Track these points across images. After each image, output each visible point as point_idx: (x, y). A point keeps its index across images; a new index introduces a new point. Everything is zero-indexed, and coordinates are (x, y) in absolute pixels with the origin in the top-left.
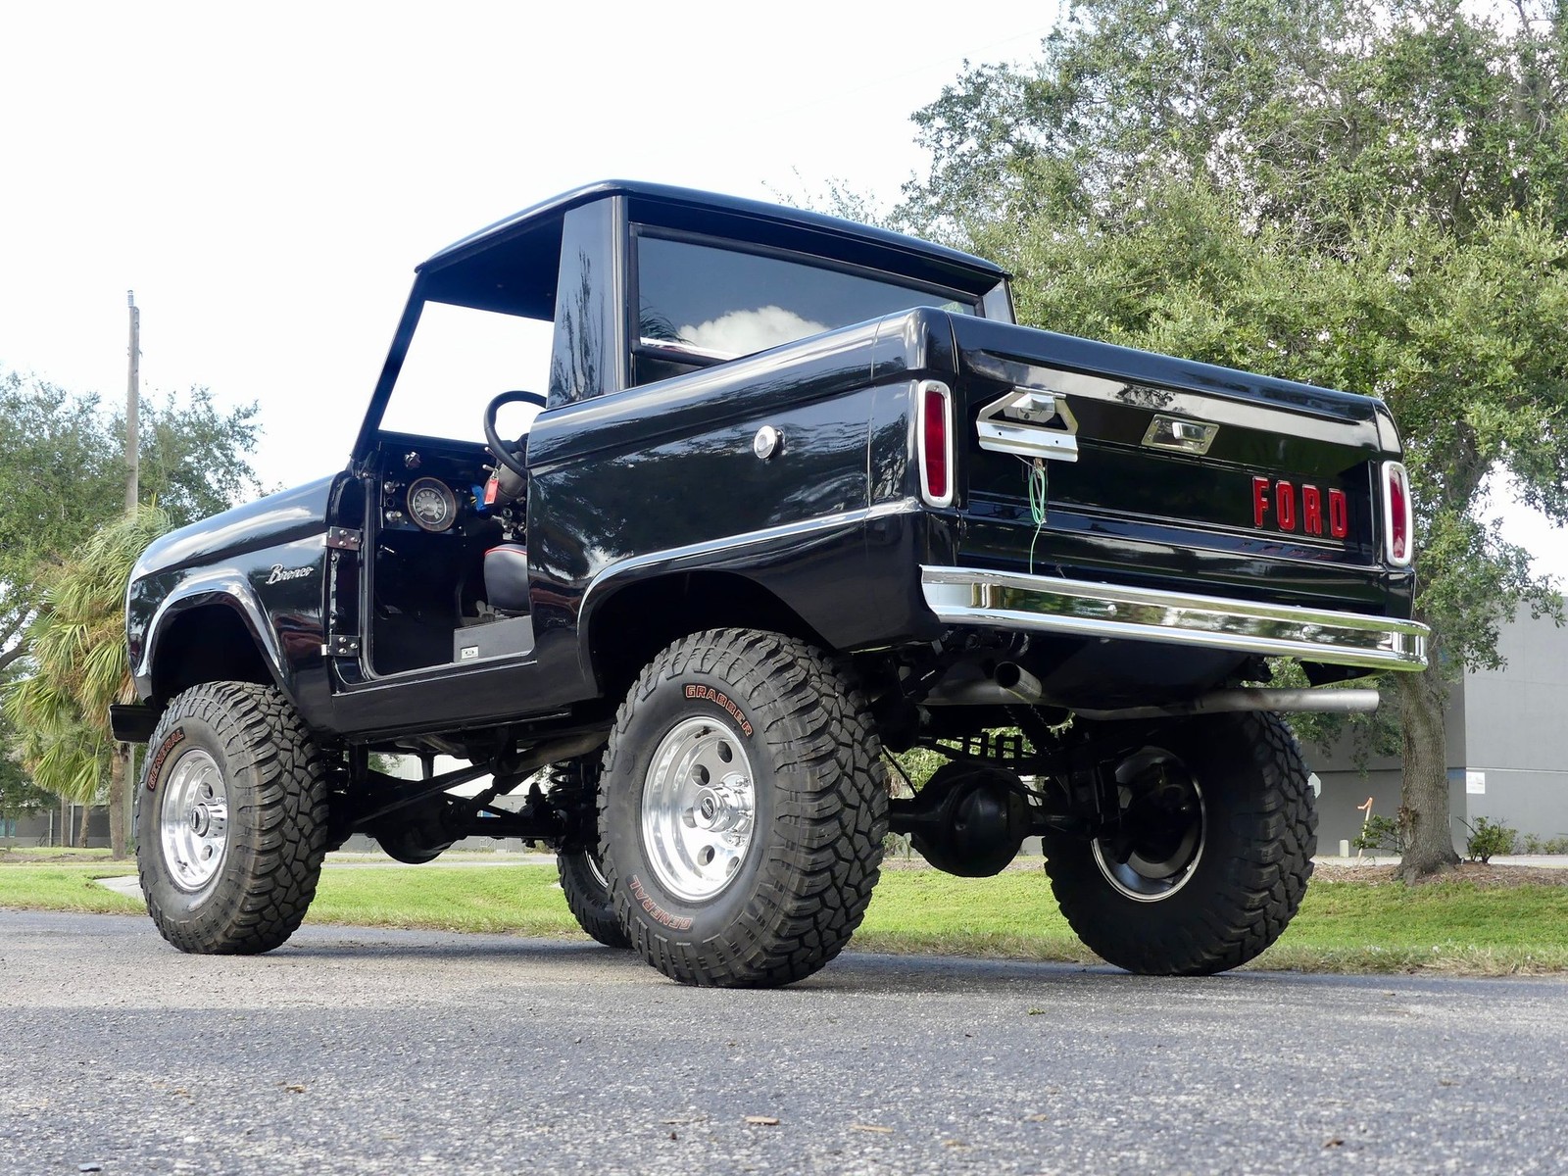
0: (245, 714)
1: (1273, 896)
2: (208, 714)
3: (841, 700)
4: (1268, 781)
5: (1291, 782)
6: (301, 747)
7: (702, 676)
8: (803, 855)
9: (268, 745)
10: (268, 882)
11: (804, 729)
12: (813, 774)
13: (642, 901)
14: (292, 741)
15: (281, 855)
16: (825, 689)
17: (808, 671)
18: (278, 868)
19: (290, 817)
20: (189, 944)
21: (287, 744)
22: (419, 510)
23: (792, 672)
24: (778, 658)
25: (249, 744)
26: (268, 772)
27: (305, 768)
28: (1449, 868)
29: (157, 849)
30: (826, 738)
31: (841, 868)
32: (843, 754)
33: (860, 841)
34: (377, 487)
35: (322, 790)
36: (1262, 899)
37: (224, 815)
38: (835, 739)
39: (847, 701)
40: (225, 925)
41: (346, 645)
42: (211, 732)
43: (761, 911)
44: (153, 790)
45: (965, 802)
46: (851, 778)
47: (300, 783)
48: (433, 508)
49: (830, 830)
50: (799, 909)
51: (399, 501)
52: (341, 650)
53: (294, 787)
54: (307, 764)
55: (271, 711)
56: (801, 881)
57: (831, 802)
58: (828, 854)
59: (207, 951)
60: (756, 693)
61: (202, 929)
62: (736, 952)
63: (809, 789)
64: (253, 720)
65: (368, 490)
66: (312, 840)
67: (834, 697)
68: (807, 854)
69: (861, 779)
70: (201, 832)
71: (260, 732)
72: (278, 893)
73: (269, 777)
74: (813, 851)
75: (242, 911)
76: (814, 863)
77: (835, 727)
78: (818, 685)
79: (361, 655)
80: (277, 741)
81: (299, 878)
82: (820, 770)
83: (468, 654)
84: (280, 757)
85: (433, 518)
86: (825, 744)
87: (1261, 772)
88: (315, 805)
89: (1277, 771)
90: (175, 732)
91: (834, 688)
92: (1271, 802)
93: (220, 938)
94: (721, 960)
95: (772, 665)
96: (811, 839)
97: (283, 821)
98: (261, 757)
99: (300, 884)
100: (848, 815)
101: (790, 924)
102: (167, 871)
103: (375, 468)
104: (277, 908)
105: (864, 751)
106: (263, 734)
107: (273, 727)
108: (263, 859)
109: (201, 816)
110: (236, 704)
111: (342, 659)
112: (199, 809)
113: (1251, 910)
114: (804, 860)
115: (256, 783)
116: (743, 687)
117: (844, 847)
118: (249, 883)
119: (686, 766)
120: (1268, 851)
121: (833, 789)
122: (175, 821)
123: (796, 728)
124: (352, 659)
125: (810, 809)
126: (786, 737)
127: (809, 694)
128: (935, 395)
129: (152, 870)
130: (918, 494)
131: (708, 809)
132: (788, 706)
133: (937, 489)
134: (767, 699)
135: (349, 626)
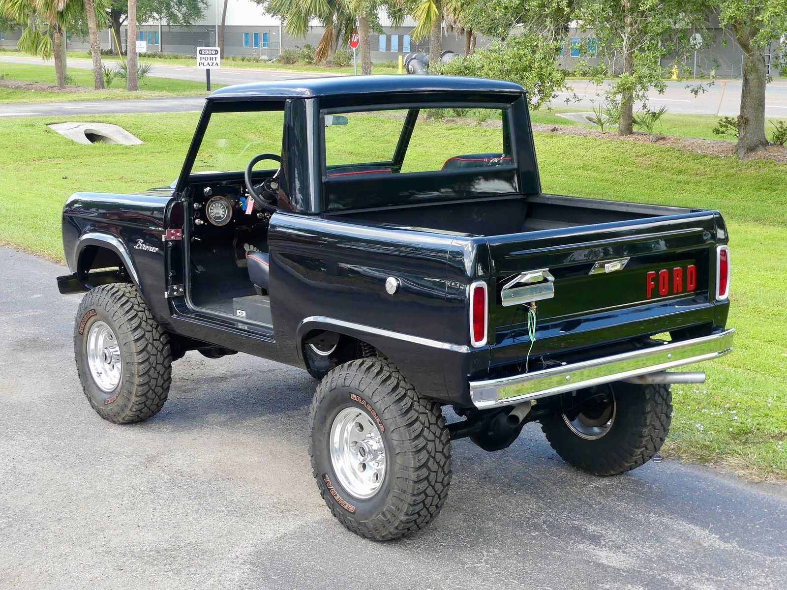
0: (127, 312)
1: (647, 449)
2: (108, 308)
3: (429, 414)
4: (648, 397)
5: (660, 394)
6: (156, 328)
7: (359, 392)
8: (409, 496)
9: (139, 330)
10: (143, 399)
11: (410, 436)
12: (414, 458)
13: (330, 489)
14: (151, 326)
15: (149, 386)
16: (422, 410)
17: (413, 399)
18: (149, 391)
19: (153, 367)
20: (105, 417)
21: (149, 328)
22: (212, 214)
23: (405, 401)
24: (397, 392)
25: (130, 329)
26: (141, 345)
27: (159, 340)
28: (763, 149)
29: (86, 364)
30: (421, 439)
31: (428, 501)
32: (430, 446)
33: (439, 487)
34: (190, 205)
35: (168, 350)
36: (641, 452)
37: (118, 353)
38: (426, 439)
39: (432, 413)
40: (123, 415)
41: (177, 291)
42: (110, 318)
43: (389, 517)
44: (82, 334)
45: (493, 420)
46: (434, 458)
47: (156, 348)
48: (219, 211)
49: (423, 486)
50: (407, 519)
51: (202, 214)
52: (175, 293)
53: (154, 351)
54: (160, 337)
55: (141, 309)
56: (408, 508)
57: (424, 472)
58: (423, 496)
59: (114, 422)
60: (386, 411)
61: (111, 414)
62: (376, 530)
63: (412, 466)
64: (132, 316)
65: (185, 208)
66: (165, 376)
67: (426, 413)
68: (412, 496)
69: (439, 457)
70: (108, 362)
72: (149, 403)
73: (141, 348)
74: (413, 495)
75: (131, 410)
76: (415, 501)
77: (426, 432)
78: (417, 408)
79: (185, 293)
80: (144, 327)
81: (159, 394)
82: (418, 457)
83: (240, 314)
84: (146, 336)
85: (220, 218)
86: (421, 442)
87: (645, 392)
88: (165, 358)
89: (653, 390)
90: (91, 310)
91: (425, 407)
92: (648, 408)
93: (121, 420)
94: (369, 531)
95: (395, 396)
96: (413, 490)
97: (149, 369)
98: (136, 337)
99: (159, 397)
100: (432, 477)
101: (402, 525)
102: (92, 377)
103: (188, 196)
104: (149, 408)
105: (441, 441)
106: (137, 324)
107: (141, 319)
108: (140, 388)
109: (107, 355)
110: (122, 305)
111: (175, 298)
112: (106, 351)
113: (636, 456)
114: (409, 499)
115: (135, 351)
116: (380, 406)
117: (430, 491)
118: (134, 399)
119: (350, 426)
120: (646, 431)
121: (425, 465)
122: (95, 356)
123: (406, 434)
124: (181, 299)
125: (413, 476)
126: (401, 437)
127: (413, 414)
128: (479, 291)
129: (84, 374)
130: (469, 344)
131: (363, 452)
132: (402, 422)
133: (479, 337)
134: (392, 415)
135: (178, 279)
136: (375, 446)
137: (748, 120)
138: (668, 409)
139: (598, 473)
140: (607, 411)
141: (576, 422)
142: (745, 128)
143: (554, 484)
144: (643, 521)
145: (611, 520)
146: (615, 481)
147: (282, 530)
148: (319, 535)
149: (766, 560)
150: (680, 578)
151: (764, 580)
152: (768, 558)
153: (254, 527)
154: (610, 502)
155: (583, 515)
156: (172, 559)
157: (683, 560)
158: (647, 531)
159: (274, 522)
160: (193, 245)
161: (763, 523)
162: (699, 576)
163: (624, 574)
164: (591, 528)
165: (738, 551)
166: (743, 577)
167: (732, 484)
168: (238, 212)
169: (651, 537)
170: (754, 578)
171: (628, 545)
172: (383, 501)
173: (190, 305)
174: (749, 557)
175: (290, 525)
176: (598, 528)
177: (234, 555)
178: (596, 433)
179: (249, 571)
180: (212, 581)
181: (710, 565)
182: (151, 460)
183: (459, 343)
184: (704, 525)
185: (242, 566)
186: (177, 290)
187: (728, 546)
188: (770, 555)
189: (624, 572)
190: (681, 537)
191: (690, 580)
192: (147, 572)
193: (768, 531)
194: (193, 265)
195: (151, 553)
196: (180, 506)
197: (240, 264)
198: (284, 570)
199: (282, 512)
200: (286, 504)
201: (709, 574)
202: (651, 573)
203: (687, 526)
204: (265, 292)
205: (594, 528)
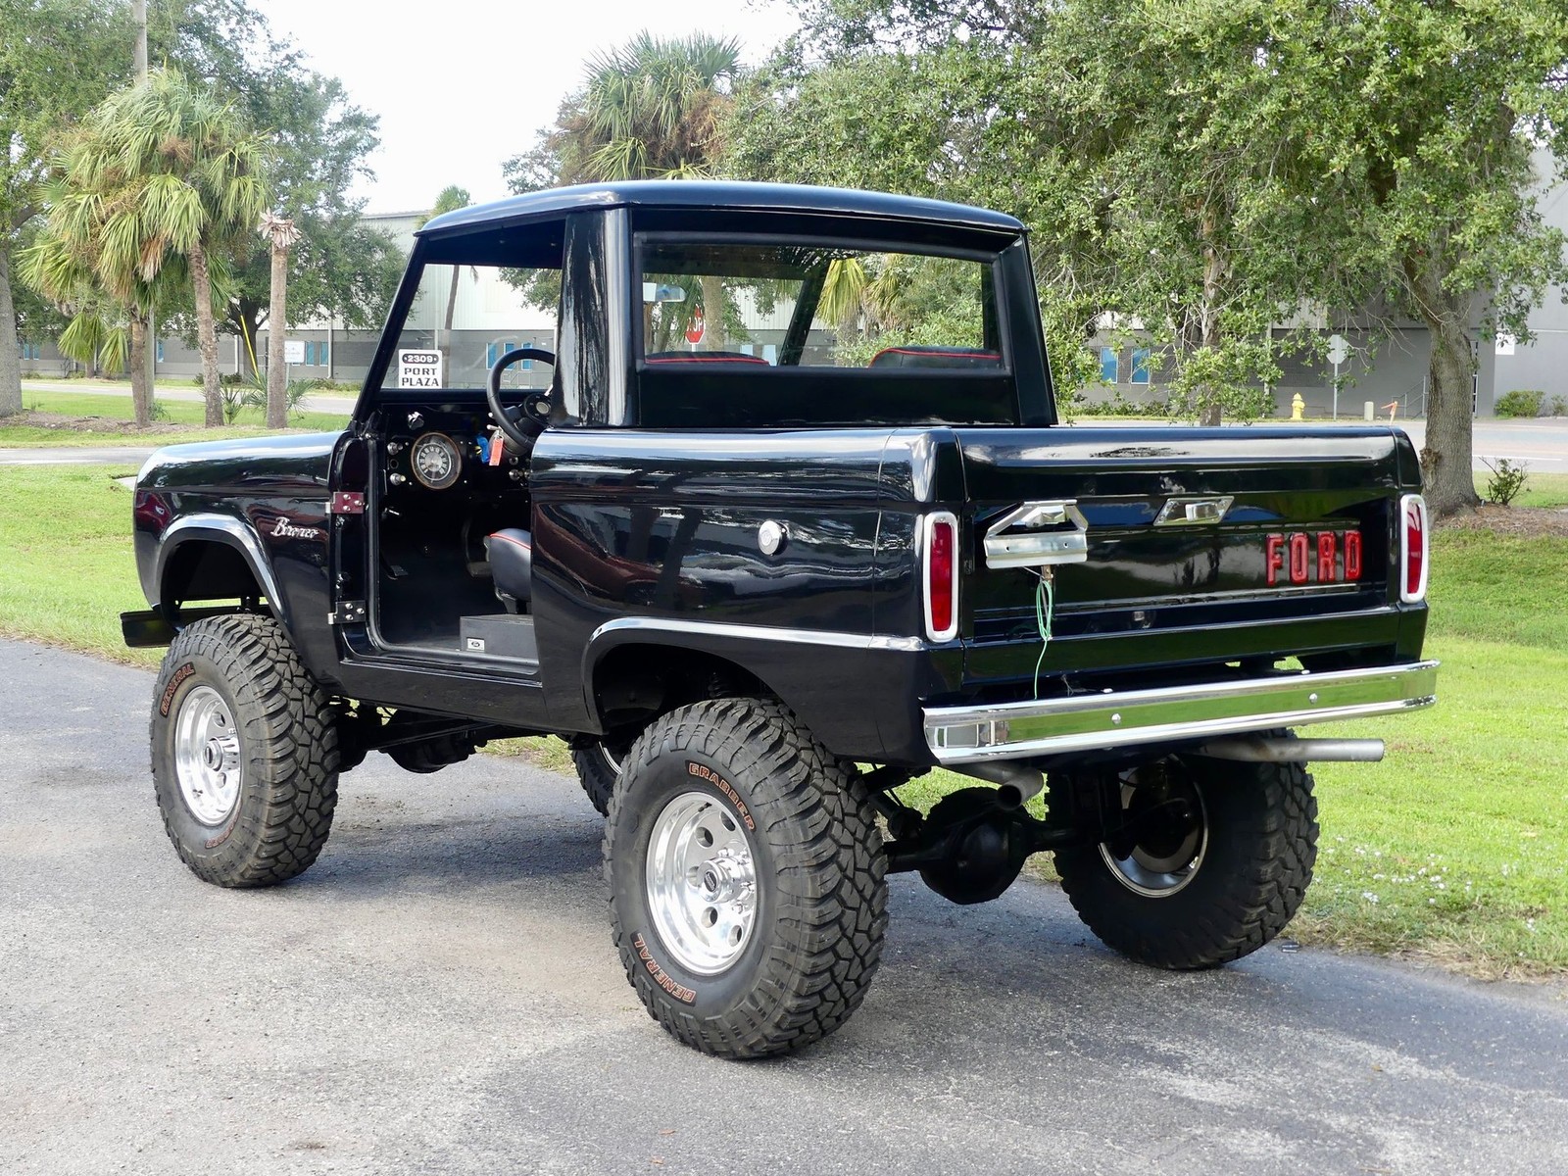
0: (255, 662)
1: (1270, 909)
2: (218, 657)
3: (844, 796)
4: (1271, 802)
5: (1293, 799)
6: (310, 695)
7: (705, 757)
8: (803, 957)
9: (278, 696)
10: (282, 830)
11: (805, 834)
12: (813, 880)
13: (646, 961)
14: (301, 689)
15: (294, 806)
16: (828, 786)
17: (810, 766)
18: (292, 817)
19: (301, 769)
20: (206, 875)
21: (297, 694)
22: (423, 467)
23: (794, 770)
24: (780, 752)
25: (259, 695)
26: (280, 723)
27: (316, 717)
28: (1470, 511)
29: (172, 774)
30: (828, 841)
31: (841, 968)
32: (845, 857)
33: (861, 940)
34: (381, 447)
35: (332, 737)
36: (1259, 914)
37: (236, 749)
38: (836, 841)
39: (849, 795)
40: (242, 868)
41: (352, 612)
42: (221, 676)
43: (762, 1003)
44: (166, 716)
45: (967, 840)
46: (852, 880)
47: (310, 733)
48: (435, 461)
49: (830, 935)
50: (799, 1006)
51: (403, 463)
52: (348, 617)
53: (305, 739)
54: (317, 712)
55: (281, 657)
56: (801, 982)
57: (832, 908)
58: (829, 957)
59: (225, 885)
60: (758, 789)
61: (218, 867)
62: (737, 1034)
63: (810, 895)
64: (263, 670)
65: (371, 451)
67: (838, 794)
68: (808, 956)
69: (862, 879)
70: (216, 766)
71: (270, 682)
72: (293, 840)
73: (280, 730)
74: (812, 954)
75: (257, 856)
76: (815, 966)
77: (836, 829)
78: (819, 782)
79: (368, 618)
80: (287, 691)
81: (312, 825)
82: (821, 877)
83: (475, 647)
84: (291, 708)
85: (438, 474)
86: (827, 848)
88: (326, 753)
89: (1280, 789)
90: (186, 665)
91: (836, 783)
92: (1272, 825)
93: (237, 879)
94: (723, 1038)
95: (775, 761)
96: (811, 944)
97: (295, 773)
98: (271, 710)
99: (313, 830)
100: (849, 917)
101: (790, 1019)
102: (183, 799)
103: (378, 429)
104: (292, 852)
105: (866, 849)
106: (272, 685)
107: (282, 675)
108: (277, 811)
109: (214, 752)
110: (245, 650)
111: (349, 626)
112: (211, 744)
113: (1248, 923)
114: (804, 963)
115: (267, 736)
116: (746, 780)
117: (844, 948)
118: (263, 832)
119: (688, 833)
120: (1268, 870)
121: (834, 894)
122: (189, 754)
123: (797, 832)
124: (359, 626)
125: (811, 915)
126: (787, 839)
127: (811, 794)
128: (942, 530)
129: (168, 796)
130: (921, 633)
131: (711, 882)
132: (789, 808)
133: (941, 623)
134: (769, 797)
135: (355, 590)
136: (736, 872)
137: (1440, 457)
138: (1309, 830)
139: (1173, 964)
140: (1190, 841)
141: (1128, 863)
142: (1435, 472)
143: (1087, 982)
144: (1266, 1036)
145: (1203, 1035)
146: (1208, 978)
147: (550, 1044)
148: (625, 1051)
149: (1513, 1095)
150: (1343, 1120)
151: (1511, 1125)
152: (1517, 1092)
153: (495, 1038)
154: (1198, 1008)
155: (1148, 1027)
156: (331, 1084)
157: (1348, 1093)
158: (1274, 1051)
159: (535, 1031)
160: (386, 526)
161: (1505, 1040)
162: (1381, 1119)
163: (1232, 1114)
164: (1163, 1047)
165: (1457, 1082)
166: (1469, 1120)
167: (1439, 984)
168: (473, 466)
169: (1284, 1060)
170: (1491, 1121)
171: (1238, 1071)
172: (751, 973)
173: (376, 639)
174: (1479, 1090)
175: (568, 1036)
176: (1178, 1046)
177: (453, 1079)
178: (1169, 886)
179: (483, 1103)
180: (410, 1116)
181: (1404, 1102)
182: (293, 940)
183: (903, 633)
184: (1389, 1043)
185: (470, 1095)
186: (352, 610)
187: (1438, 1075)
188: (1521, 1087)
189: (1232, 1110)
190: (1342, 1061)
191: (1365, 1124)
192: (281, 1103)
193: (1515, 1053)
194: (384, 567)
195: (290, 1075)
196: (350, 1006)
197: (475, 569)
198: (554, 1101)
199: (550, 1018)
200: (558, 1006)
201: (1402, 1116)
202: (1285, 1112)
203: (1352, 1045)
204: (522, 608)
205: (1169, 1045)
